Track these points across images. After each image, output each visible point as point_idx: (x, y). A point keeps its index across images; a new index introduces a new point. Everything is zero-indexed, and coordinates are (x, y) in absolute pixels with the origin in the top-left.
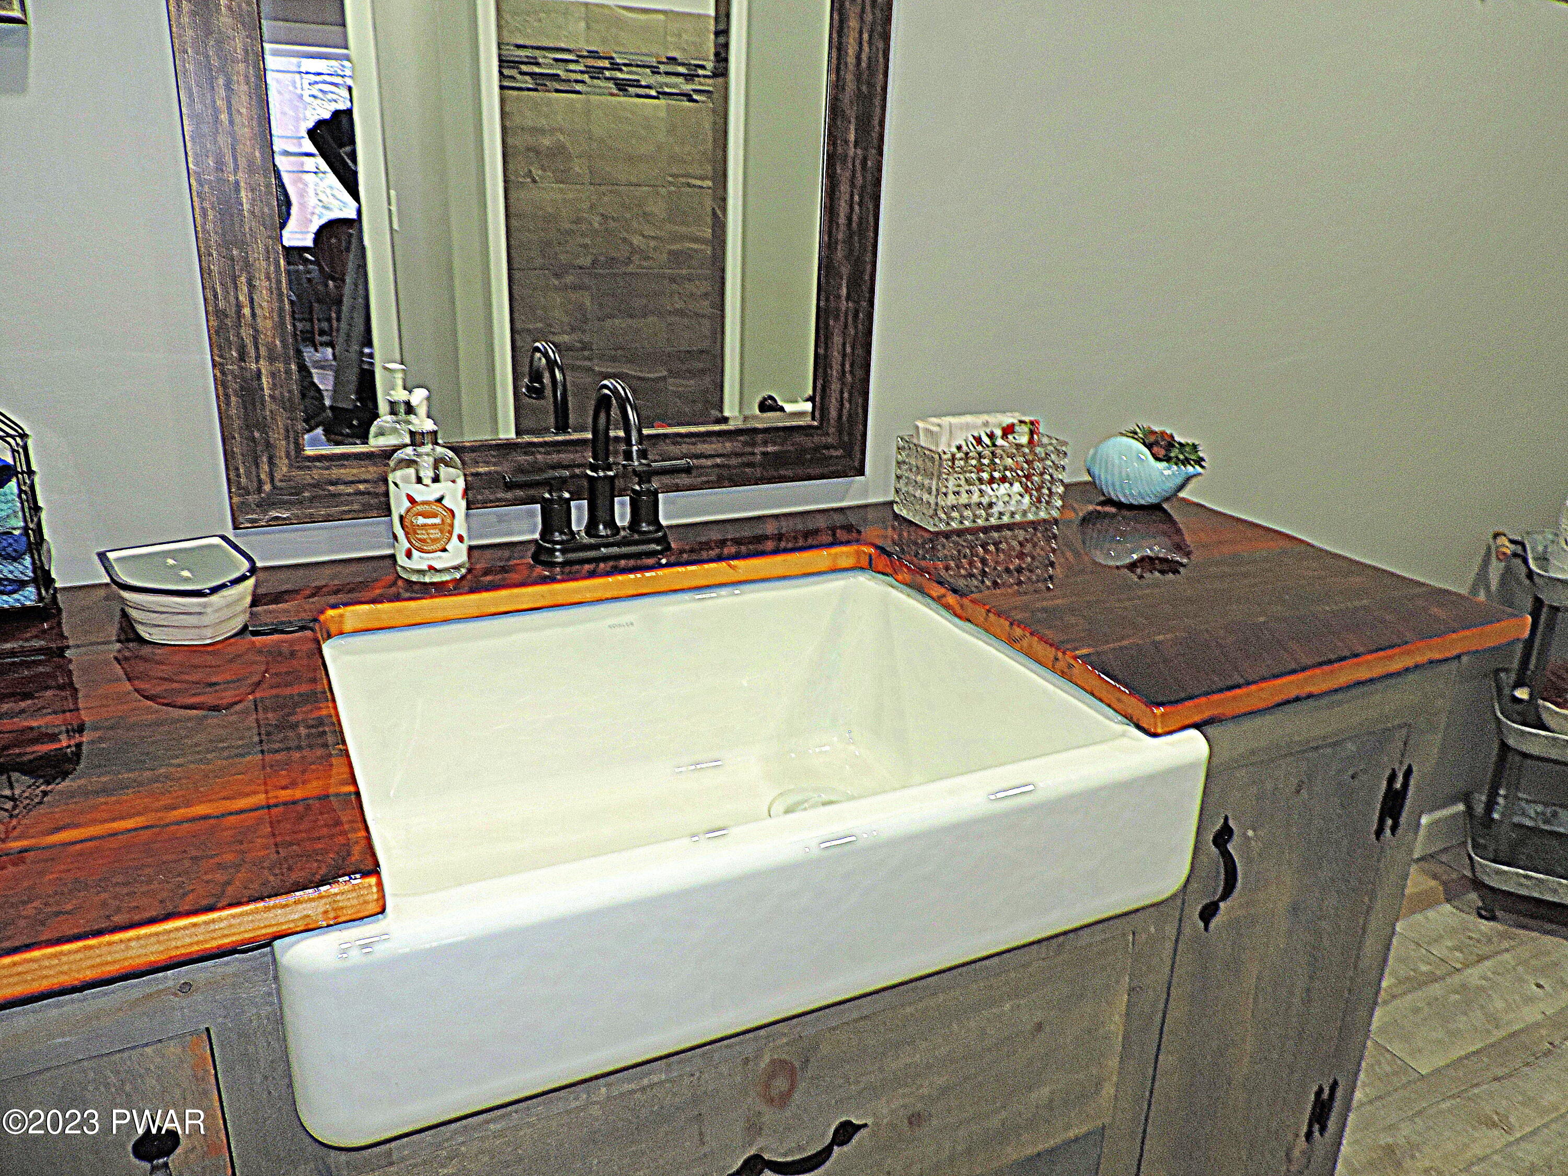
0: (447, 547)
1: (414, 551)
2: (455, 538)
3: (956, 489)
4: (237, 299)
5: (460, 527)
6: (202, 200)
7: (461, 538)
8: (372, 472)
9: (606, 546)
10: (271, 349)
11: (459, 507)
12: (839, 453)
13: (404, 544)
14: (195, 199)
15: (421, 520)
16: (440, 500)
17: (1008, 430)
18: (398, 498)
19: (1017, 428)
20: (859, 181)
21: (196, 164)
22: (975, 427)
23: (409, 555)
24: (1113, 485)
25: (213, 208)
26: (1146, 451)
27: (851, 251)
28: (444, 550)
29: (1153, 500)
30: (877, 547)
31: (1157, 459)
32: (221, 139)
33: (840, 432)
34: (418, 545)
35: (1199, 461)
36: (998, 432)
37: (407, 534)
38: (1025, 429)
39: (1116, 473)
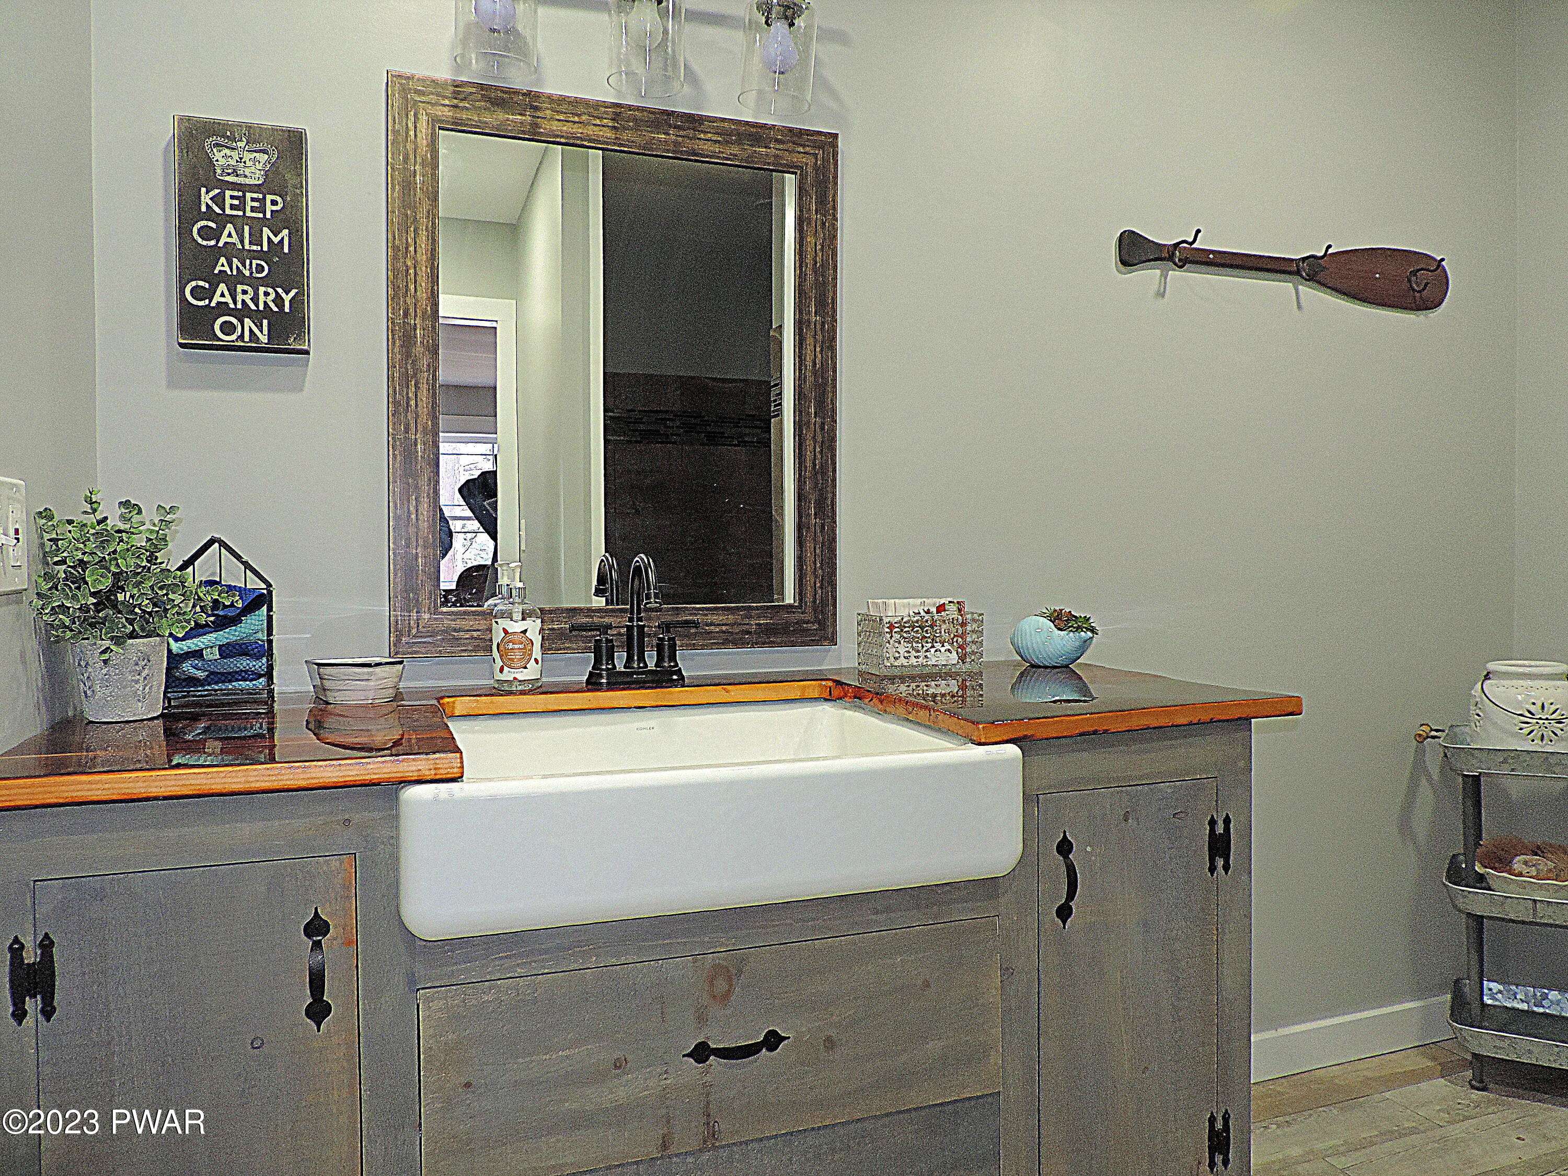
0: (528, 666)
1: (505, 667)
2: (533, 660)
3: (906, 655)
4: (409, 509)
5: (537, 654)
6: (394, 450)
7: (536, 661)
8: (483, 625)
9: (638, 673)
10: (426, 540)
11: (537, 640)
12: (816, 626)
13: (499, 663)
14: (391, 449)
15: (511, 646)
16: (525, 632)
17: (941, 608)
18: (497, 632)
19: (947, 607)
20: (819, 439)
21: (394, 429)
22: (915, 606)
23: (501, 670)
24: (1028, 649)
25: (401, 455)
26: (1051, 624)
27: (816, 484)
28: (525, 668)
29: (1060, 661)
30: (834, 681)
31: (1059, 629)
32: (409, 416)
33: (815, 611)
34: (508, 663)
35: (1093, 630)
36: (934, 610)
37: (501, 656)
38: (953, 608)
39: (1029, 638)
